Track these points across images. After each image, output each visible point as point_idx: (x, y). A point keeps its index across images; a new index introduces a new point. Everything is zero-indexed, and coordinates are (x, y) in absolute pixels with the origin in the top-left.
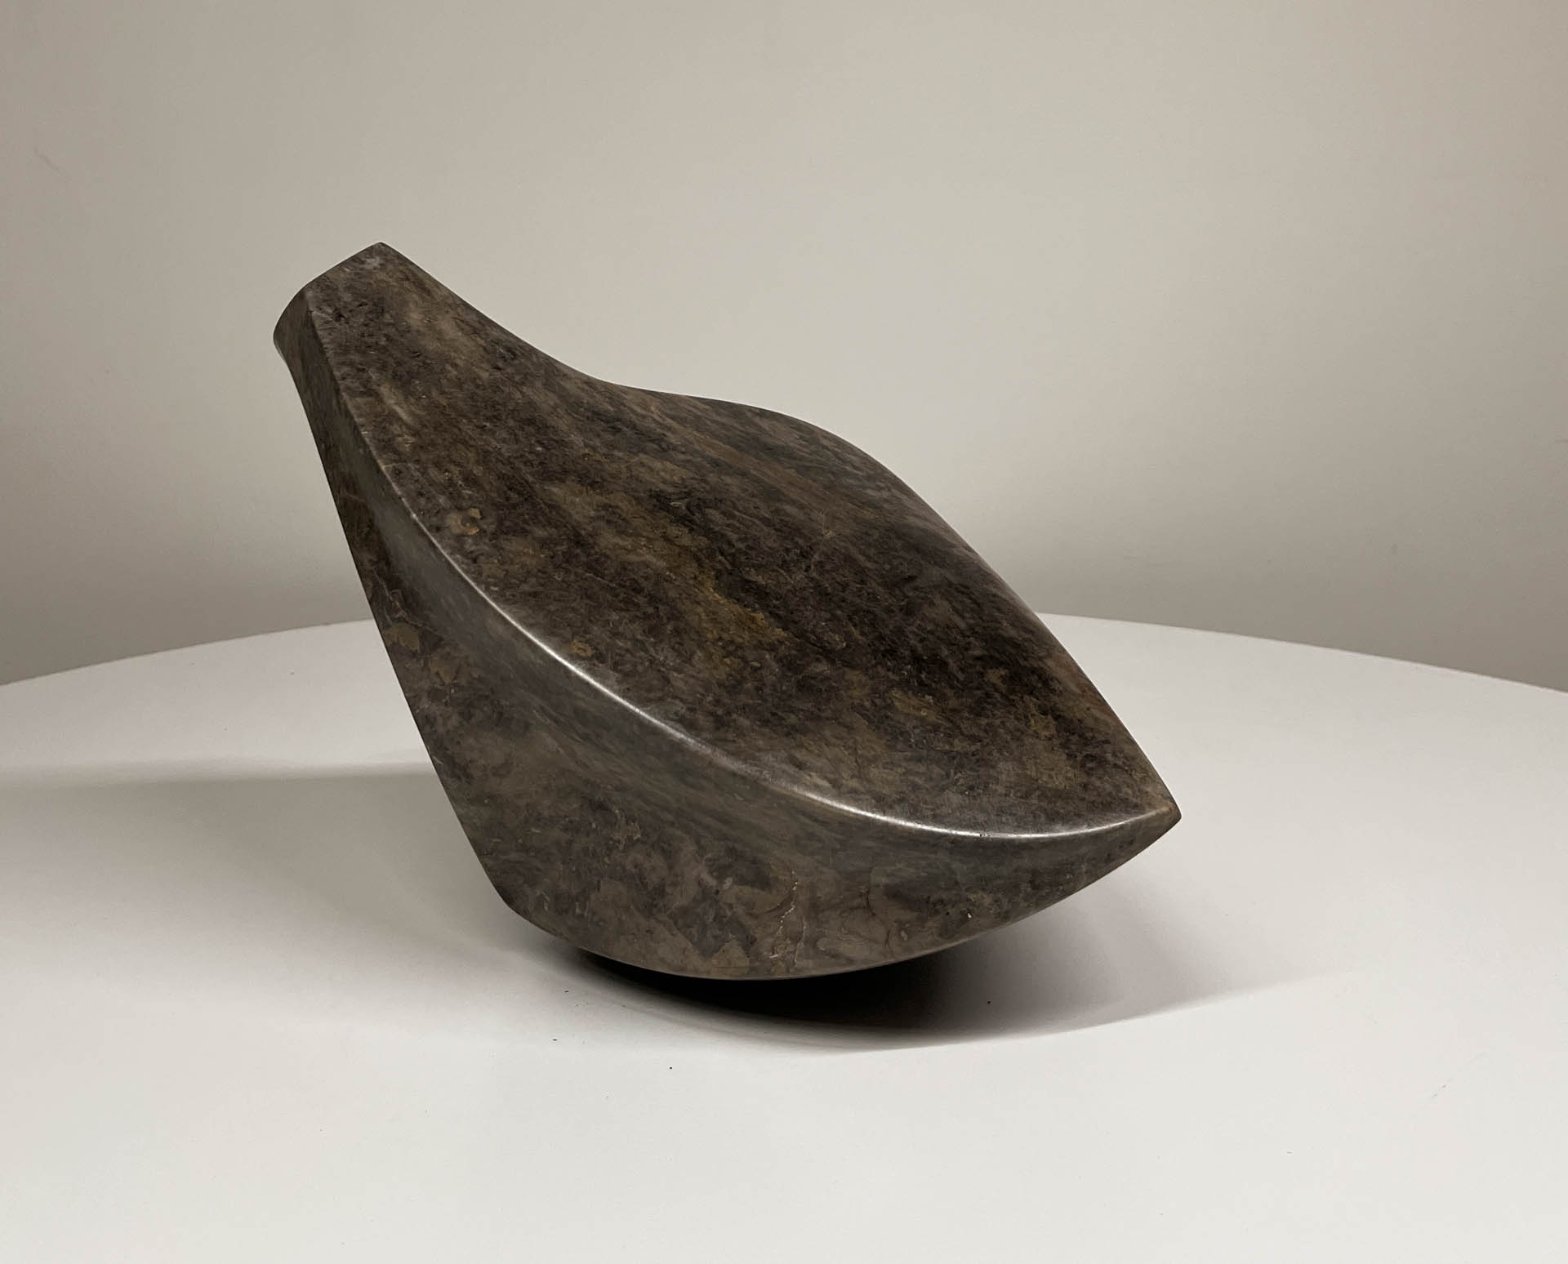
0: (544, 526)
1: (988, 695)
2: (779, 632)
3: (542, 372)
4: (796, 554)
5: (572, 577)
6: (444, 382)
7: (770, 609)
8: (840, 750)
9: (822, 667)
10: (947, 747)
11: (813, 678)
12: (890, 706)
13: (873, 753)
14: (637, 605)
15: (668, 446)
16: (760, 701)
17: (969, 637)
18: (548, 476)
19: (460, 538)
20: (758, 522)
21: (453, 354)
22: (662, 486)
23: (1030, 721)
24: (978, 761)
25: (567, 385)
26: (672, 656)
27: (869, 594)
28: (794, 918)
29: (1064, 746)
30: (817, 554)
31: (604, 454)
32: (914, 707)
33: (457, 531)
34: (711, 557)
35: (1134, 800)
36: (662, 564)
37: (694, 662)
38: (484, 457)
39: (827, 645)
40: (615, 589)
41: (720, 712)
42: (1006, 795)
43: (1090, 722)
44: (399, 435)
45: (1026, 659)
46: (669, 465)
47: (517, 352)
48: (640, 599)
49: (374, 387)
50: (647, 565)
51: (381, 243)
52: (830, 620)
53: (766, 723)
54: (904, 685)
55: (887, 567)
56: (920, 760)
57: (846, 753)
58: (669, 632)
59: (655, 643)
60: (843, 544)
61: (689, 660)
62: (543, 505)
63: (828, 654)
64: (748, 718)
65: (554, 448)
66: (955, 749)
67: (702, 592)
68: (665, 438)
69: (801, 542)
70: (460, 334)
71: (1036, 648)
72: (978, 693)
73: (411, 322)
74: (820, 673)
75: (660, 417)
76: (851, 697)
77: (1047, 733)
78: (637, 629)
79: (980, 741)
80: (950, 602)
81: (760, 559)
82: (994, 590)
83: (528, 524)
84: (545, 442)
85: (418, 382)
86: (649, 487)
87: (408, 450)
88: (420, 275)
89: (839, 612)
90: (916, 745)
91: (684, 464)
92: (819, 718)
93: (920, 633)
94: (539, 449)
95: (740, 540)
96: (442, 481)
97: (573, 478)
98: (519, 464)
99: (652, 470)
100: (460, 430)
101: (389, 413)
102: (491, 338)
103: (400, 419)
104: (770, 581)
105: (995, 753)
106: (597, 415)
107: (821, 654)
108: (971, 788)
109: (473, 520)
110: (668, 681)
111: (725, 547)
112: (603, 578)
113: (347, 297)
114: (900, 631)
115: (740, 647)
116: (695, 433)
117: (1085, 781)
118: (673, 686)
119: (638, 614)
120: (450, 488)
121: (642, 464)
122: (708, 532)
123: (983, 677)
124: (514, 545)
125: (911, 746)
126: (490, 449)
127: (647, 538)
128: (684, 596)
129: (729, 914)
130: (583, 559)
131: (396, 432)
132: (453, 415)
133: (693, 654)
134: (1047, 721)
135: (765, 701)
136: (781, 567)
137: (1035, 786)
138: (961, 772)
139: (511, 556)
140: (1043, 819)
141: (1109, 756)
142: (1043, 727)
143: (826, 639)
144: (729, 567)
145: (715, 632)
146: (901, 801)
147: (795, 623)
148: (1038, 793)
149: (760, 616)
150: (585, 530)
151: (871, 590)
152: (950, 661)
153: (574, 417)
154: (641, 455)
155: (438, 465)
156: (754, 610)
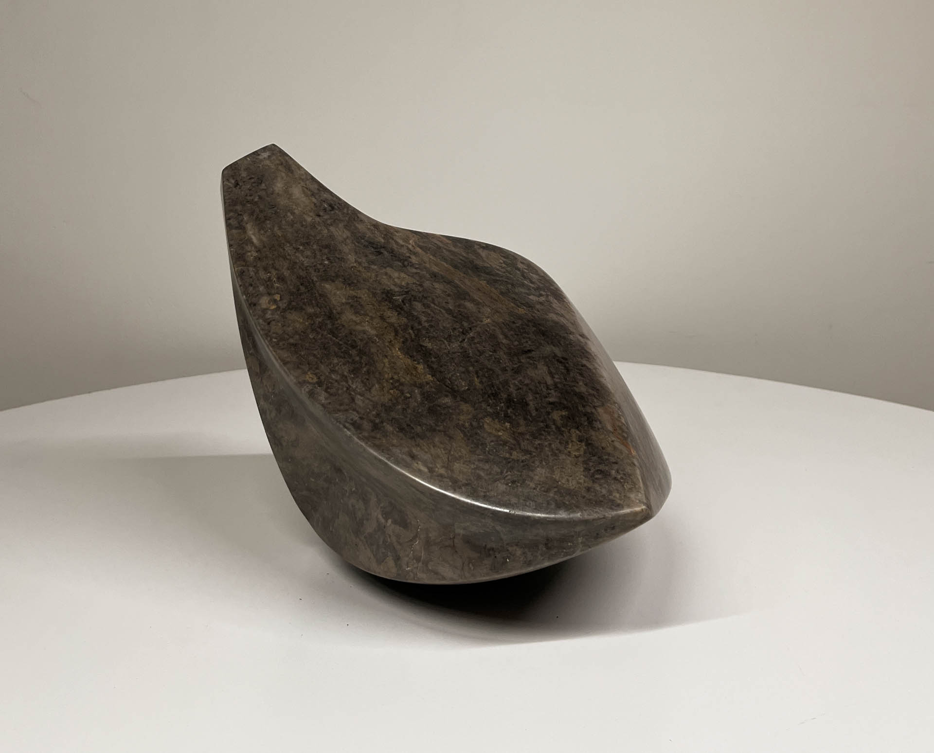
0: (313, 307)
1: (547, 426)
2: (429, 377)
3: (347, 218)
4: (459, 332)
5: (320, 336)
6: (284, 222)
7: (429, 363)
8: (441, 450)
9: (447, 401)
10: (507, 455)
11: (439, 406)
12: (481, 427)
13: (460, 454)
14: (350, 356)
15: (408, 264)
16: (403, 417)
17: (551, 390)
18: (326, 278)
19: (264, 311)
20: (444, 311)
21: (294, 207)
22: (393, 287)
23: (568, 444)
24: (524, 466)
25: (360, 226)
26: (361, 386)
27: (495, 358)
28: (418, 547)
29: (585, 462)
30: (472, 333)
31: (365, 267)
32: (496, 429)
33: (264, 306)
34: (405, 330)
35: (619, 502)
36: (373, 332)
37: (372, 391)
38: (292, 266)
39: (455, 387)
40: (341, 345)
41: (377, 421)
42: (534, 489)
43: (609, 449)
44: (250, 252)
45: (584, 406)
46: (403, 275)
47: (336, 207)
48: (353, 352)
49: (244, 224)
50: (364, 332)
51: (274, 145)
52: (464, 373)
53: (402, 430)
54: (495, 415)
55: (516, 343)
56: (487, 461)
57: (443, 452)
58: (364, 372)
59: (353, 378)
60: (493, 328)
61: (369, 390)
62: (317, 295)
63: (454, 393)
64: (392, 426)
65: (335, 262)
66: (512, 457)
67: (391, 350)
68: (410, 259)
69: (465, 324)
70: (303, 195)
71: (595, 400)
72: (542, 424)
73: (276, 189)
74: (445, 404)
75: (413, 246)
76: (459, 420)
77: (577, 454)
78: (345, 369)
79: (530, 454)
80: (549, 367)
81: (434, 333)
82: (584, 362)
83: (305, 305)
84: (332, 258)
85: (268, 222)
86: (384, 287)
87: (252, 260)
88: (291, 162)
89: (471, 368)
90: (489, 452)
91: (412, 275)
92: (434, 430)
93: (519, 384)
94: (326, 262)
95: (427, 321)
96: (265, 278)
97: (341, 280)
98: (311, 270)
99: (390, 277)
100: (284, 250)
101: (248, 239)
102: (322, 198)
103: (253, 243)
104: (435, 347)
105: (537, 463)
106: (371, 244)
107: (450, 392)
108: (513, 482)
109: (275, 301)
110: (353, 400)
111: (416, 325)
112: (337, 339)
113: (244, 174)
114: (506, 383)
115: (402, 384)
116: (431, 257)
117: (590, 486)
118: (355, 404)
119: (350, 360)
120: (268, 283)
121: (386, 274)
122: (409, 315)
123: (549, 415)
124: (293, 316)
125: (485, 453)
126: (298, 261)
127: (371, 317)
128: (380, 351)
129: (389, 540)
130: (329, 326)
131: (249, 250)
132: (283, 241)
133: (373, 385)
134: (579, 446)
135: (406, 417)
136: (446, 339)
137: (555, 485)
138: (511, 472)
139: (290, 322)
140: (553, 506)
141: (613, 472)
142: (576, 449)
143: (456, 383)
144: (413, 336)
145: (390, 374)
146: (467, 485)
147: (441, 372)
148: (556, 490)
149: (420, 367)
150: (336, 310)
151: (498, 357)
152: (531, 403)
153: (355, 245)
154: (388, 269)
155: (265, 269)
156: (419, 363)
